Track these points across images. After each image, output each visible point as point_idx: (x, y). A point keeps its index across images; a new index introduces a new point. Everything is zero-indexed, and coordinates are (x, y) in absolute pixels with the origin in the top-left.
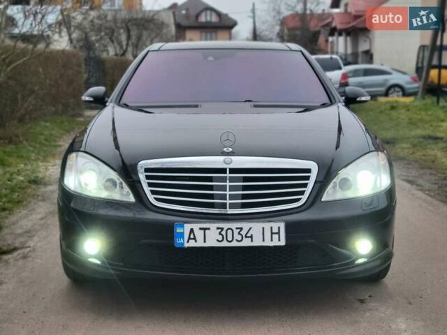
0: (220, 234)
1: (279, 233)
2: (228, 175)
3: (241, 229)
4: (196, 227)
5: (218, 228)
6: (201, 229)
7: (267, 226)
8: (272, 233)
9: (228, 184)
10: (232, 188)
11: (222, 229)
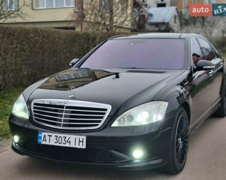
0: (56, 139)
1: (83, 142)
2: (65, 109)
3: (66, 137)
4: (47, 134)
5: (56, 136)
6: (48, 135)
7: (78, 137)
8: (80, 141)
9: (64, 114)
10: (66, 116)
11: (57, 137)
